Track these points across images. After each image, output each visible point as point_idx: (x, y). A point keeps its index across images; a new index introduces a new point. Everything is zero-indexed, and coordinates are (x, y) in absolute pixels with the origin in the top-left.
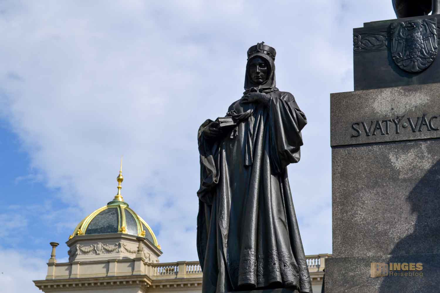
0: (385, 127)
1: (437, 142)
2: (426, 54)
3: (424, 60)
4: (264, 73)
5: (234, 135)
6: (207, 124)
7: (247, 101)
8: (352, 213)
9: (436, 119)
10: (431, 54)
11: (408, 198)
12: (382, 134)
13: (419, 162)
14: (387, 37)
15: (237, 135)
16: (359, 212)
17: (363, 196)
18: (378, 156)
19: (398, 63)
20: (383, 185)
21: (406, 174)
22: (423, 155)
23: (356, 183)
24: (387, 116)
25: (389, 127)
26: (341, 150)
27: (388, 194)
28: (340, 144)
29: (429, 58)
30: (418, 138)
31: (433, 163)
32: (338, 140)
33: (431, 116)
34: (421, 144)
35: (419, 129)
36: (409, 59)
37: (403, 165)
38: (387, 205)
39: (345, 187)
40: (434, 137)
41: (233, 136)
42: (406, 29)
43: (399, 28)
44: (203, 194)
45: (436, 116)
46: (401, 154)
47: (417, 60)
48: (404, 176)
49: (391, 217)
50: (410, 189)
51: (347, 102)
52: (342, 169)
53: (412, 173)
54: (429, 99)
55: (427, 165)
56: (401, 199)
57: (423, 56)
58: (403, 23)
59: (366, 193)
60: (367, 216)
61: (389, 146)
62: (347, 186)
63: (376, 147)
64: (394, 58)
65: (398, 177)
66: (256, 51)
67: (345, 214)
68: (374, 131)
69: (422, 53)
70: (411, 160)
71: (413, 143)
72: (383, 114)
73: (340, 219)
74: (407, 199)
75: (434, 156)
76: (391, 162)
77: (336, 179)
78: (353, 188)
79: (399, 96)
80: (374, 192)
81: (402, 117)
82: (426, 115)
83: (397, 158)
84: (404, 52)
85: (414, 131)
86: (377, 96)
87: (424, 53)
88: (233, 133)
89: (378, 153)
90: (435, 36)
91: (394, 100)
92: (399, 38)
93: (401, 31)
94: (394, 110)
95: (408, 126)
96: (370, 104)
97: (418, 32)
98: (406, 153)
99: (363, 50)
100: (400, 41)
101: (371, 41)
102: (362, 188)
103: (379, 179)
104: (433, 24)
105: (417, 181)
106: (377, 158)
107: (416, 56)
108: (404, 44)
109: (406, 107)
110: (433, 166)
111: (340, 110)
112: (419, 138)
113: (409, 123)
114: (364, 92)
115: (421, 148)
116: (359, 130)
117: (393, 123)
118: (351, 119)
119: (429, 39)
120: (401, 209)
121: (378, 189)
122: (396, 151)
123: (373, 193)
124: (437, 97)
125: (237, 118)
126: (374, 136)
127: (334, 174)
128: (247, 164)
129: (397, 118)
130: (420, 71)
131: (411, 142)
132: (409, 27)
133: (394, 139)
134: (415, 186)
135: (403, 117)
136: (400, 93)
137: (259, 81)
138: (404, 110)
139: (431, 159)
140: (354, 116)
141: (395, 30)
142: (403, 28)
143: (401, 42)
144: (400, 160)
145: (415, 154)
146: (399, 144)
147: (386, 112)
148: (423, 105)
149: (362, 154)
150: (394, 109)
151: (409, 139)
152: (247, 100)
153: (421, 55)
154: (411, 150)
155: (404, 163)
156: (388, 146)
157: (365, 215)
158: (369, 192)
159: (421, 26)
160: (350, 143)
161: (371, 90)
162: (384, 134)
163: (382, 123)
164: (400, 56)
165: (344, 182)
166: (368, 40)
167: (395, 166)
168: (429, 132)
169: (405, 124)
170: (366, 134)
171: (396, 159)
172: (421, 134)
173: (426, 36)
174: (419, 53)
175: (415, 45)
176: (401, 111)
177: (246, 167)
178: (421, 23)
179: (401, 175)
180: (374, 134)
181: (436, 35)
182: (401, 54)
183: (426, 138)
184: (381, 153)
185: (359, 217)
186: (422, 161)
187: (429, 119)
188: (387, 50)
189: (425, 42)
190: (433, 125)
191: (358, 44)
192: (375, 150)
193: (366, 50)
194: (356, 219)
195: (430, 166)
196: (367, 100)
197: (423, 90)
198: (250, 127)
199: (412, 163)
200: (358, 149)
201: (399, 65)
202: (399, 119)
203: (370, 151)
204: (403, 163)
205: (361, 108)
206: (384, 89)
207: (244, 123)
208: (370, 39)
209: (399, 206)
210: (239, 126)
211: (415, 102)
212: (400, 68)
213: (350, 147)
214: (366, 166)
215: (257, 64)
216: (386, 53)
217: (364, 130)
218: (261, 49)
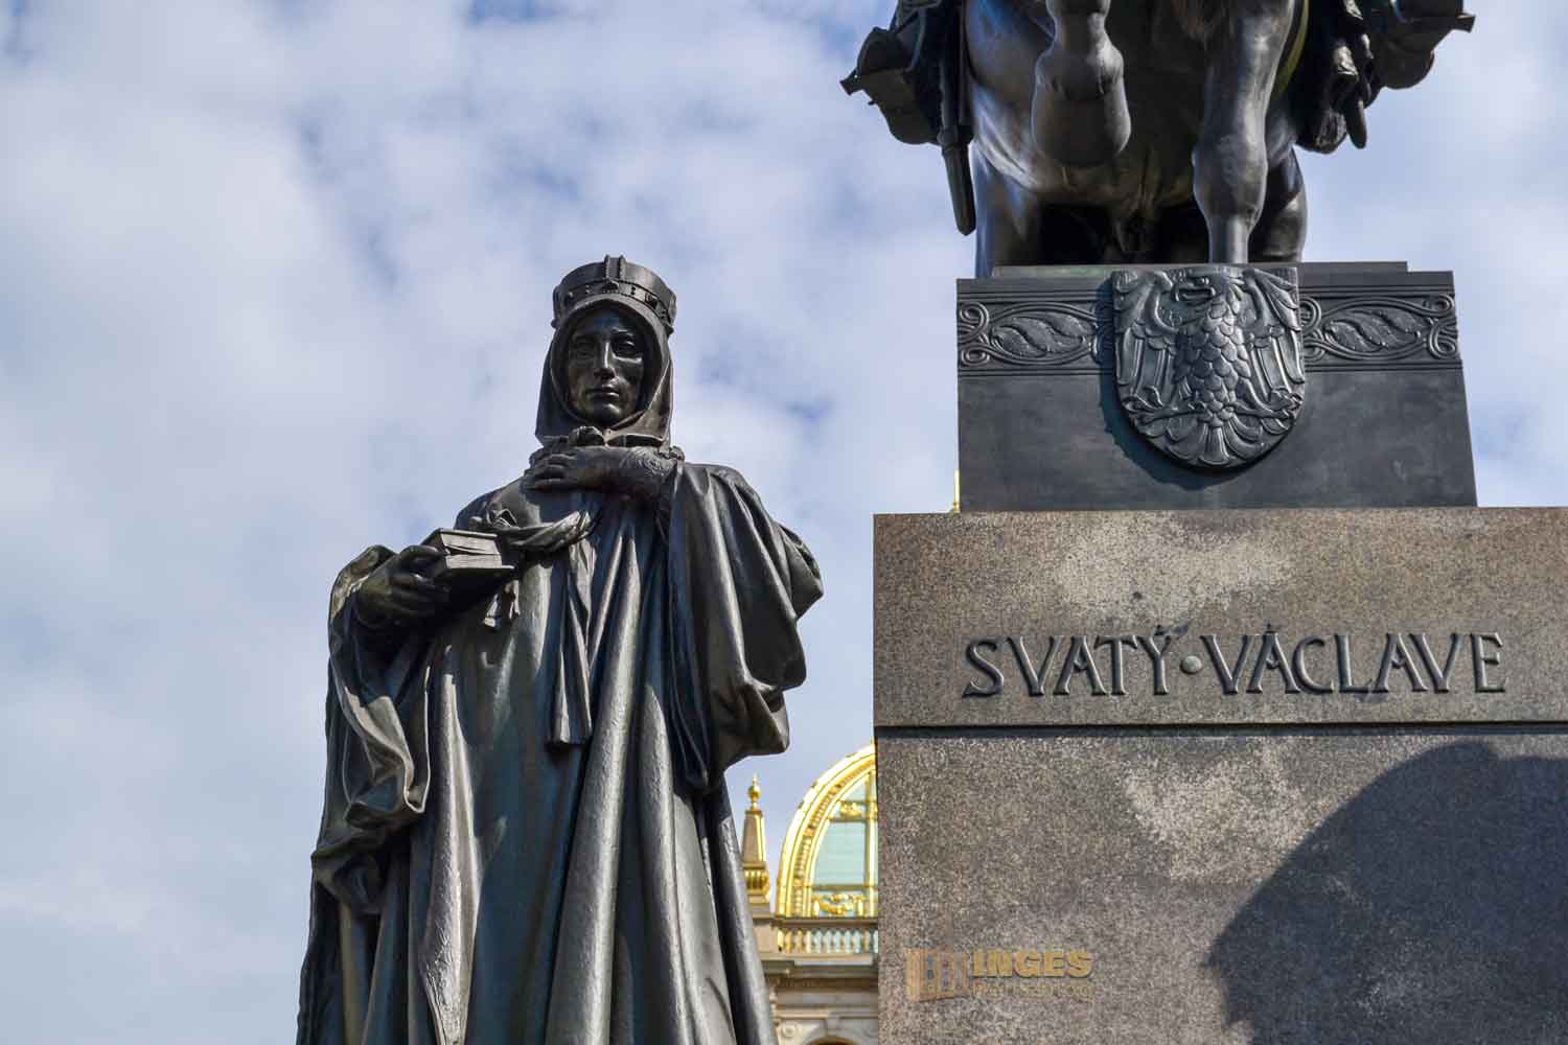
0: (1108, 665)
1: (1326, 740)
2: (1259, 402)
3: (1252, 421)
4: (629, 378)
5: (502, 615)
6: (372, 564)
7: (559, 480)
8: (968, 1011)
9: (1321, 649)
10: (1281, 405)
11: (1207, 961)
12: (1094, 694)
13: (1252, 816)
14: (1098, 322)
15: (514, 614)
16: (997, 1009)
17: (1014, 942)
18: (1075, 782)
19: (1143, 423)
20: (1101, 904)
21: (1201, 862)
22: (1267, 788)
23: (982, 888)
24: (1117, 622)
25: (1126, 668)
26: (922, 747)
27: (1123, 940)
28: (915, 721)
29: (1273, 418)
30: (1246, 720)
31: (1311, 825)
32: (907, 703)
33: (1299, 637)
34: (1258, 746)
35: (1250, 684)
36: (1193, 412)
37: (1183, 824)
38: (1120, 988)
39: (939, 901)
40: (1313, 721)
41: (496, 618)
42: (1177, 298)
43: (1146, 292)
44: (339, 863)
45: (1320, 637)
46: (1175, 778)
47: (1225, 421)
48: (1189, 869)
49: (1135, 1036)
50: (1216, 925)
51: (948, 552)
52: (922, 823)
53: (1222, 861)
54: (1287, 566)
55: (1287, 830)
56: (1178, 963)
57: (1246, 408)
58: (1165, 275)
59: (1030, 930)
60: (1033, 1027)
61: (1122, 744)
62: (945, 896)
63: (1069, 743)
64: (1128, 406)
65: (1165, 872)
66: (601, 285)
67: (935, 1015)
68: (1062, 677)
69: (1243, 394)
70: (1217, 807)
71: (1227, 737)
72: (1100, 613)
73: (914, 1034)
74: (1202, 965)
75: (1316, 798)
76: (1136, 812)
77: (897, 864)
78: (972, 905)
79: (1165, 548)
80: (1064, 927)
81: (1178, 630)
82: (1279, 628)
83: (1159, 798)
84: (1169, 385)
85: (1228, 692)
86: (1074, 541)
87: (1251, 396)
88: (495, 606)
89: (1078, 769)
90: (1293, 333)
91: (1147, 559)
92: (1149, 332)
93: (1157, 303)
94: (1142, 601)
95: (1202, 668)
96: (1043, 570)
97: (1226, 314)
98: (1196, 777)
99: (998, 365)
100: (1152, 342)
101: (1030, 334)
102: (1011, 909)
103: (1083, 876)
104: (1287, 290)
105: (1247, 896)
106: (1074, 788)
107: (1221, 405)
108: (1167, 351)
109: (1193, 591)
110: (1311, 839)
111: (913, 581)
112: (1251, 719)
113: (1208, 657)
114: (1016, 518)
115: (1259, 761)
116: (998, 671)
117: (1141, 651)
118: (963, 624)
119: (1271, 343)
120: (1178, 1006)
121: (1080, 916)
122: (1155, 765)
123: (1058, 931)
124: (1323, 563)
125: (520, 543)
126: (1059, 697)
127: (889, 842)
128: (564, 734)
129: (1159, 633)
130: (1233, 464)
131: (1218, 735)
132: (1188, 291)
133: (1145, 716)
134: (1236, 914)
135: (1182, 630)
136: (1168, 535)
137: (608, 409)
138: (1187, 603)
139: (1302, 809)
140: (972, 612)
141: (1133, 298)
142: (1164, 293)
143: (1159, 345)
144: (1173, 802)
145: (1233, 782)
146: (1168, 738)
147: (1109, 608)
148: (1267, 588)
149: (1008, 768)
150: (1145, 598)
151: (1208, 720)
152: (559, 475)
153: (1238, 404)
154: (1219, 765)
155: (1189, 818)
156: (1119, 743)
157: (1022, 1023)
158: (1040, 927)
159: (1236, 293)
160: (960, 721)
161: (1048, 515)
162: (1102, 694)
163: (1095, 647)
164: (1152, 400)
165: (933, 878)
166: (1018, 329)
167: (1151, 828)
168: (1292, 697)
169: (1192, 658)
170: (1025, 687)
171: (1154, 797)
172: (1257, 705)
173: (1260, 334)
174: (1233, 394)
175: (1217, 361)
176: (1171, 607)
177: (557, 752)
178: (1238, 282)
179: (1178, 864)
180: (1059, 692)
181: (1297, 332)
182: (1158, 393)
183: (1280, 720)
184: (1091, 771)
185: (998, 1028)
186: (1267, 813)
187: (1293, 645)
188: (1100, 374)
189: (1253, 353)
190: (1308, 670)
191: (978, 341)
192: (1065, 756)
193: (1012, 365)
194: (983, 1037)
195: (1298, 834)
196: (1031, 552)
197: (1262, 531)
198: (579, 583)
199: (1223, 819)
200: (991, 745)
201: (1149, 433)
202: (1168, 638)
203: (1042, 757)
204: (1183, 815)
205: (1006, 582)
206: (1098, 515)
207: (546, 567)
208: (1025, 324)
209: (1172, 993)
210: (525, 580)
211: (1230, 574)
212: (1151, 447)
213: (959, 737)
214: (1027, 820)
215: (604, 340)
216: (1092, 384)
217: (1019, 673)
218: (623, 278)
